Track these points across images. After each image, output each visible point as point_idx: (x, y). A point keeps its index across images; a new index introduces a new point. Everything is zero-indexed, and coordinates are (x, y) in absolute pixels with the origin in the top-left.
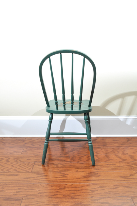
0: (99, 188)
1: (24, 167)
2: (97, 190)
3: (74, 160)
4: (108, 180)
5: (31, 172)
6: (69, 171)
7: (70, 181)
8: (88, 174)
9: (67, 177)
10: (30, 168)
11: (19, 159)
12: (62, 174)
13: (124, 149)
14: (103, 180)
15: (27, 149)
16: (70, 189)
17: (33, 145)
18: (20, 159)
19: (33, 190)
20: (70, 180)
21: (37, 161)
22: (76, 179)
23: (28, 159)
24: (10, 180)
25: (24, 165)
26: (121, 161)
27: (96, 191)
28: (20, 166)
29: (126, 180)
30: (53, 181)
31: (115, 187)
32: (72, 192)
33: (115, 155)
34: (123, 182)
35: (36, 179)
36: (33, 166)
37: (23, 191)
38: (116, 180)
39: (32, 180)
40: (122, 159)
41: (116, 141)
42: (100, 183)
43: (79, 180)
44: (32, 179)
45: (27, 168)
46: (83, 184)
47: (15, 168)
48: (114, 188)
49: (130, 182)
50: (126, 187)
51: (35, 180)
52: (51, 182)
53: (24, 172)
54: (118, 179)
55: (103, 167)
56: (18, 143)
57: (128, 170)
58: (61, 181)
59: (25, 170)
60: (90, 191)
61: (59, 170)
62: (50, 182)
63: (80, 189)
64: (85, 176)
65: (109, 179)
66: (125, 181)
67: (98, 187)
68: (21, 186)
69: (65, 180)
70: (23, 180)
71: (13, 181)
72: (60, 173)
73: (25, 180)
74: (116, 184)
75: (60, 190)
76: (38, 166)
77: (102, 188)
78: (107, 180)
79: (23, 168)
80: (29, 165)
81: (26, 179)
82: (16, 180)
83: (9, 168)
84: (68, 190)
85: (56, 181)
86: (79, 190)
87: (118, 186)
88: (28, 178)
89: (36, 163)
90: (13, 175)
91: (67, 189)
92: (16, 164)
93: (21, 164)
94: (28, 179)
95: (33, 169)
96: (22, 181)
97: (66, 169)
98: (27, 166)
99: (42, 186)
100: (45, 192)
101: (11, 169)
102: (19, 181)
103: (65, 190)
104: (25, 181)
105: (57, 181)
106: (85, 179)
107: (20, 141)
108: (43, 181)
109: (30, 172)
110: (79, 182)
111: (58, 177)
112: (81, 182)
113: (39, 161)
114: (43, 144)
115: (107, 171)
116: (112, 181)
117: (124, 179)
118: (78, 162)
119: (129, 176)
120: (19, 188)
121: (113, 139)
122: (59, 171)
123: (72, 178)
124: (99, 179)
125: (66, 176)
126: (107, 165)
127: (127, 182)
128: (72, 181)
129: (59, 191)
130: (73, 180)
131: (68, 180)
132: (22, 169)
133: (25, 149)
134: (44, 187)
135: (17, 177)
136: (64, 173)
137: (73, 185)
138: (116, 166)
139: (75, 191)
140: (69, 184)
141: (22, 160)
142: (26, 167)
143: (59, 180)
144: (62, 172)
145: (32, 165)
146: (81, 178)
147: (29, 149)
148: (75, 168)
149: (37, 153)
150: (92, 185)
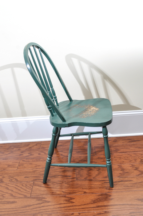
1: (22, 190)
3: (81, 176)
4: (122, 205)
5: (31, 197)
6: (76, 193)
7: (77, 209)
8: (98, 197)
9: (73, 202)
10: (28, 190)
11: (14, 177)
12: (67, 199)
14: (117, 205)
15: (24, 161)
17: (31, 155)
18: (16, 177)
20: (77, 207)
21: (36, 180)
22: (84, 205)
23: (25, 177)
24: (6, 210)
25: (21, 186)
26: (139, 175)
28: (17, 189)
30: (57, 209)
34: (141, 207)
35: (36, 208)
36: (32, 187)
38: (133, 205)
39: (32, 209)
40: (140, 171)
41: (132, 143)
43: (87, 206)
44: (31, 207)
45: (25, 190)
46: (92, 212)
47: (10, 192)
51: (35, 210)
53: (21, 198)
54: (134, 203)
56: (12, 152)
58: (66, 208)
59: (23, 195)
62: (53, 211)
64: (95, 200)
65: (124, 203)
69: (71, 208)
70: (21, 209)
71: (10, 212)
72: (65, 197)
73: (23, 209)
74: (132, 211)
76: (38, 187)
80: (27, 185)
81: (24, 207)
82: (13, 210)
83: (4, 192)
87: (134, 214)
88: (26, 207)
89: (36, 183)
90: (8, 203)
92: (12, 185)
93: (17, 186)
94: (27, 208)
95: (32, 193)
96: (20, 211)
97: (72, 189)
98: (25, 188)
101: (6, 194)
102: (16, 212)
104: (24, 211)
105: (61, 209)
106: (95, 205)
107: (15, 149)
108: (45, 211)
109: (29, 198)
110: (88, 209)
111: (62, 204)
112: (90, 209)
113: (39, 179)
114: (42, 152)
116: (128, 206)
117: (142, 203)
118: (85, 179)
121: (128, 139)
122: (63, 193)
123: (79, 204)
125: (73, 201)
126: (122, 181)
128: (79, 209)
130: (81, 207)
131: (75, 208)
132: (19, 193)
133: (21, 162)
135: (13, 206)
136: (70, 196)
137: (81, 214)
138: (133, 182)
140: (76, 213)
141: (19, 178)
142: (23, 189)
143: (63, 207)
145: (31, 185)
146: (90, 203)
147: (26, 161)
148: (82, 188)
149: (36, 167)
150: (104, 214)
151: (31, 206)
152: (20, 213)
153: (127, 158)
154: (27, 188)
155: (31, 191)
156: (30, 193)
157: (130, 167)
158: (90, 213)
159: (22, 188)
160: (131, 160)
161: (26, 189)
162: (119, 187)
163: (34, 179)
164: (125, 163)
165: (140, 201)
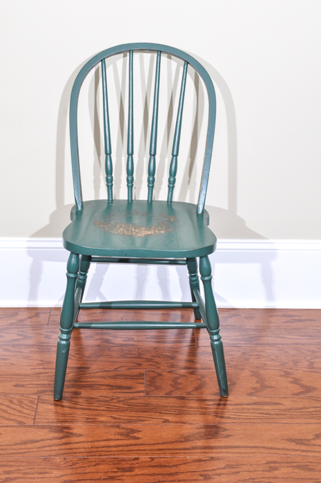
0: (224, 468)
1: (10, 411)
2: (219, 475)
3: (157, 388)
4: (251, 447)
5: (33, 426)
6: (144, 421)
7: (146, 450)
8: (197, 431)
9: (138, 438)
10: (26, 411)
12: (123, 431)
13: (314, 352)
14: (239, 447)
15: (9, 351)
16: (146, 471)
17: (26, 337)
19: (47, 475)
20: (146, 448)
21: (44, 392)
22: (163, 443)
23: (16, 386)
25: (8, 404)
26: (298, 394)
27: (216, 477)
29: (304, 448)
30: (100, 449)
31: (270, 467)
32: (153, 477)
33: (282, 373)
34: (293, 453)
35: (50, 446)
37: (19, 478)
38: (275, 449)
39: (39, 448)
40: (302, 386)
41: (295, 325)
42: (229, 455)
43: (171, 446)
44: (38, 445)
45: (20, 412)
46: (181, 456)
48: (267, 469)
49: (312, 454)
50: (297, 467)
51: (48, 449)
52: (94, 454)
53: (11, 426)
54: (280, 446)
55: (243, 409)
57: (314, 421)
58: (121, 448)
59: (15, 420)
60: (201, 476)
61: (115, 418)
62: (90, 452)
63: (173, 470)
65: (257, 445)
66: (298, 453)
67: (224, 465)
68: (10, 466)
69: (133, 448)
70: (14, 446)
72: (118, 427)
73: (19, 446)
74: (272, 459)
75: (119, 474)
77: (233, 468)
78: (249, 447)
79: (7, 412)
80: (22, 402)
81: (21, 444)
84: (142, 475)
85: (107, 449)
86: (171, 474)
87: (277, 465)
88: (25, 443)
91: (137, 471)
94: (29, 446)
95: (37, 417)
96: (11, 451)
97: (134, 414)
98: (18, 408)
99: (71, 463)
100: (81, 478)
102: (1, 452)
103: (132, 473)
104: (21, 451)
105: (110, 449)
106: (188, 445)
108: (71, 450)
110: (171, 451)
111: (112, 440)
112: (178, 451)
115: (252, 421)
116: (263, 450)
117: (298, 447)
118: (168, 395)
119: (314, 439)
120: (7, 469)
121: (285, 316)
122: (113, 420)
123: (152, 442)
124: (227, 444)
125: (136, 435)
126: (256, 404)
127: (304, 454)
128: (151, 450)
129: (116, 477)
130: (155, 447)
131: (141, 448)
134: (74, 466)
136: (130, 426)
137: (155, 460)
138: (282, 407)
139: (160, 476)
140: (144, 458)
142: (15, 409)
143: (114, 446)
144: (123, 425)
145: (32, 402)
146: (176, 442)
147: (15, 352)
148: (160, 413)
149: (42, 364)
150: (207, 462)
151: (38, 441)
152: (12, 454)
153: (277, 357)
154: (23, 407)
155: (34, 414)
156: (33, 417)
157: (281, 376)
158: (176, 459)
159: (11, 408)
160: (286, 361)
161: (21, 409)
162: (249, 415)
163: (39, 389)
164: (268, 367)
165: (294, 443)
